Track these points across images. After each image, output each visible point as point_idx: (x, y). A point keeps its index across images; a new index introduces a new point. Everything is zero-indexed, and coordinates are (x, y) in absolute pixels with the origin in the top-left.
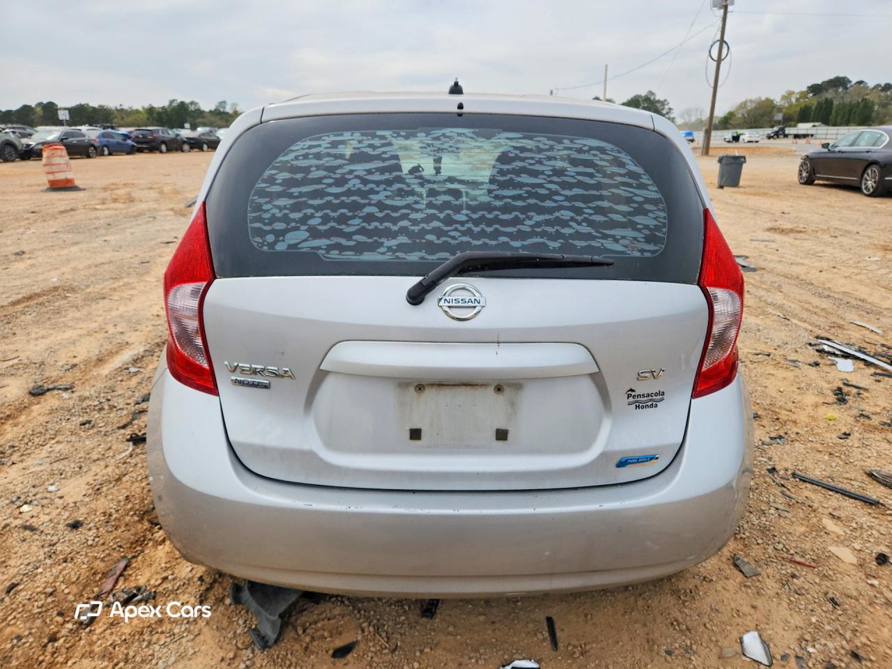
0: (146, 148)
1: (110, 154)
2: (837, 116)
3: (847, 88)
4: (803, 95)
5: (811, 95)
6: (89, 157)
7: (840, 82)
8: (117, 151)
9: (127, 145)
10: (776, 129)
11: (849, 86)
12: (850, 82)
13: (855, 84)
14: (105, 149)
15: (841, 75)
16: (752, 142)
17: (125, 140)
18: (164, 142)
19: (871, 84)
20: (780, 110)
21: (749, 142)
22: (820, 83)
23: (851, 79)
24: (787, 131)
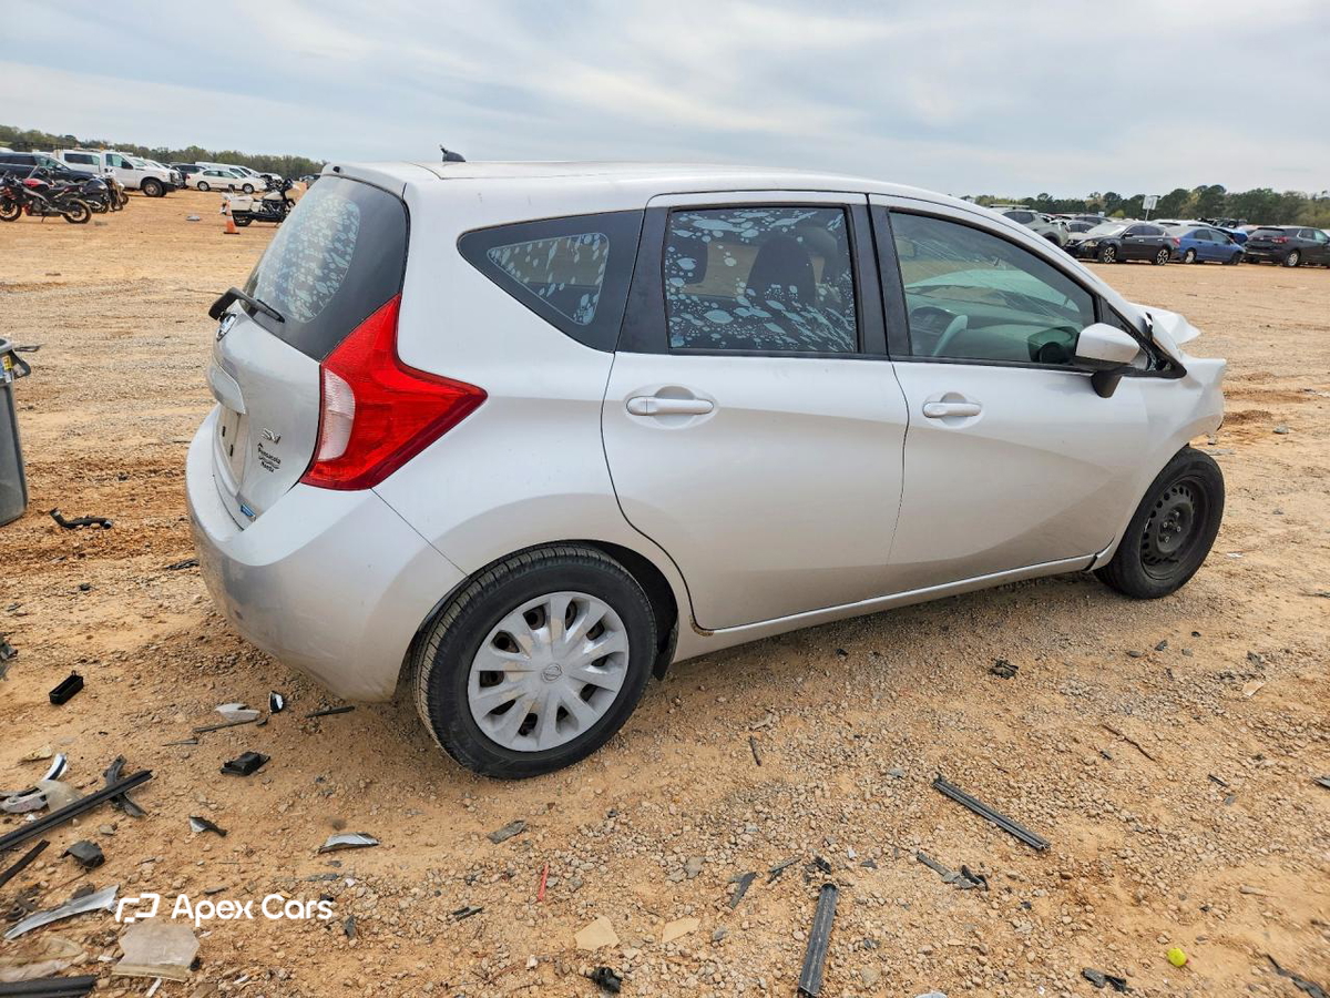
0: (1265, 258)
1: (1196, 262)
6: (1154, 263)
8: (1211, 259)
9: (1231, 250)
14: (1191, 254)
17: (1229, 242)
18: (1297, 250)
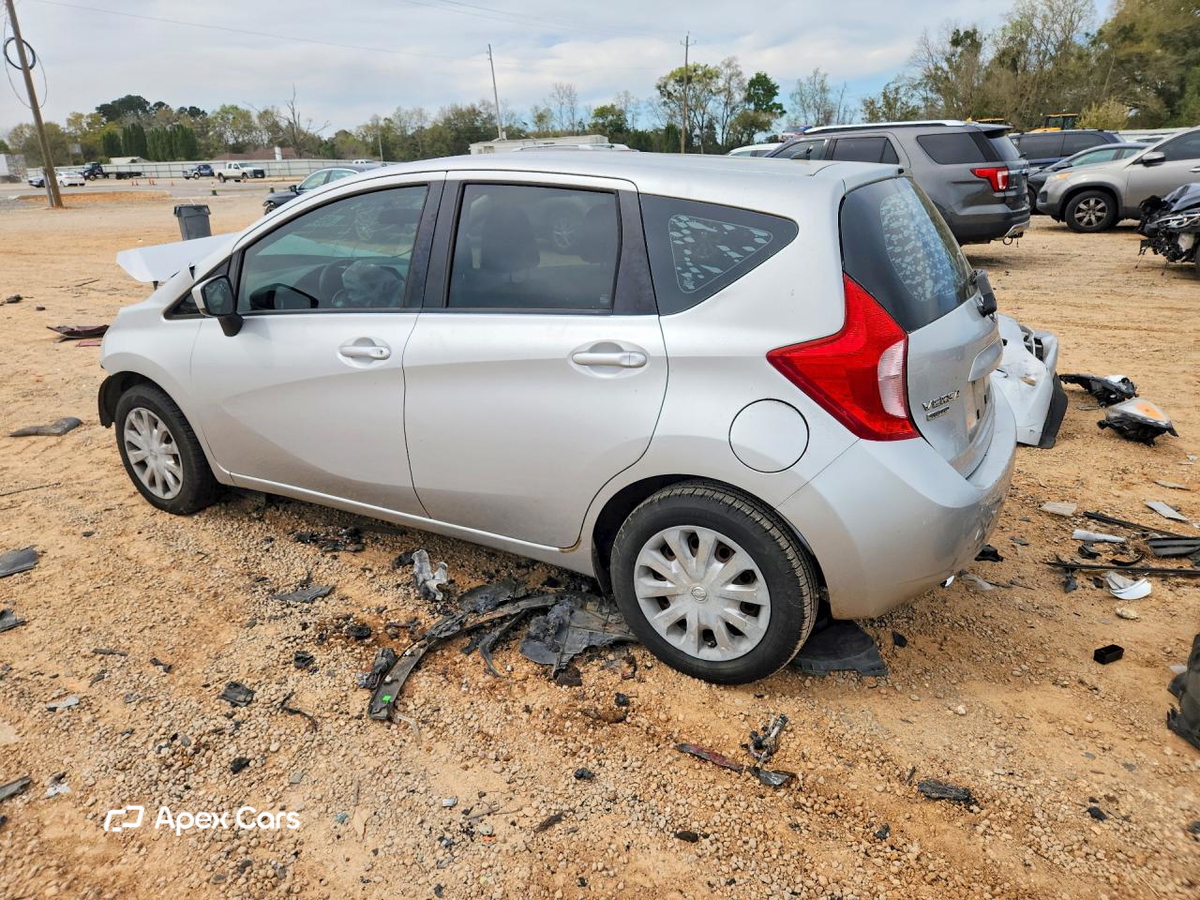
2: (155, 148)
3: (147, 112)
4: (94, 120)
5: (104, 119)
7: (134, 103)
10: (88, 166)
11: (148, 108)
12: (148, 103)
13: (155, 105)
15: (135, 94)
16: (76, 185)
19: (175, 107)
20: (74, 139)
21: (70, 185)
22: (110, 103)
23: (147, 100)
24: (106, 168)
